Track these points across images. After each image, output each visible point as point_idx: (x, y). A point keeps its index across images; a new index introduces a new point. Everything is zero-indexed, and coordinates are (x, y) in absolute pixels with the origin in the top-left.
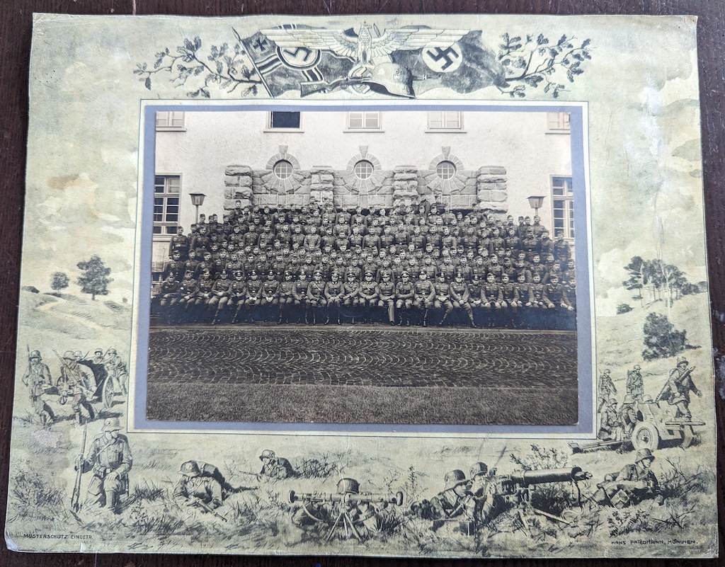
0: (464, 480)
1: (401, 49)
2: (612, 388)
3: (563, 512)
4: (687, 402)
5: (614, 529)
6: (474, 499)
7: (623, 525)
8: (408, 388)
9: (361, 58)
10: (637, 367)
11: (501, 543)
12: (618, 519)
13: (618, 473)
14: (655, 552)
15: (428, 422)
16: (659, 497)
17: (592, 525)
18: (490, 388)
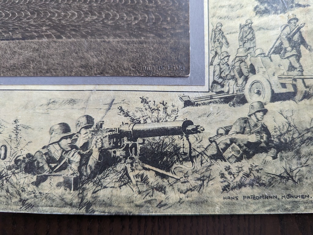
0: (69, 134)
2: (224, 41)
3: (173, 167)
4: (298, 56)
5: (226, 184)
6: (79, 153)
7: (236, 180)
8: (17, 41)
10: (249, 21)
11: (106, 199)
12: (230, 173)
13: (231, 127)
14: (268, 208)
15: (35, 75)
16: (273, 151)
17: (203, 181)
18: (98, 40)
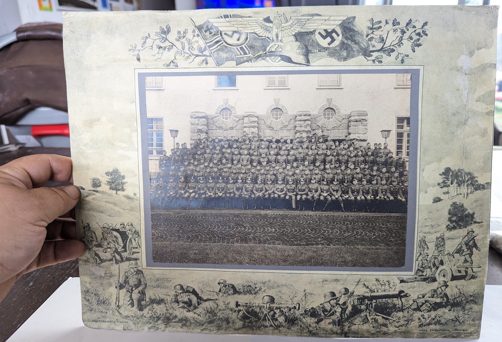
0: (335, 297)
1: (301, 31)
2: (426, 247)
3: (393, 314)
4: (471, 255)
5: (421, 323)
6: (341, 307)
7: (426, 322)
8: (303, 246)
9: (275, 39)
10: (442, 235)
11: (355, 331)
12: (424, 318)
13: (426, 294)
14: (444, 336)
15: (315, 265)
16: (449, 307)
17: (408, 321)
18: (352, 247)
